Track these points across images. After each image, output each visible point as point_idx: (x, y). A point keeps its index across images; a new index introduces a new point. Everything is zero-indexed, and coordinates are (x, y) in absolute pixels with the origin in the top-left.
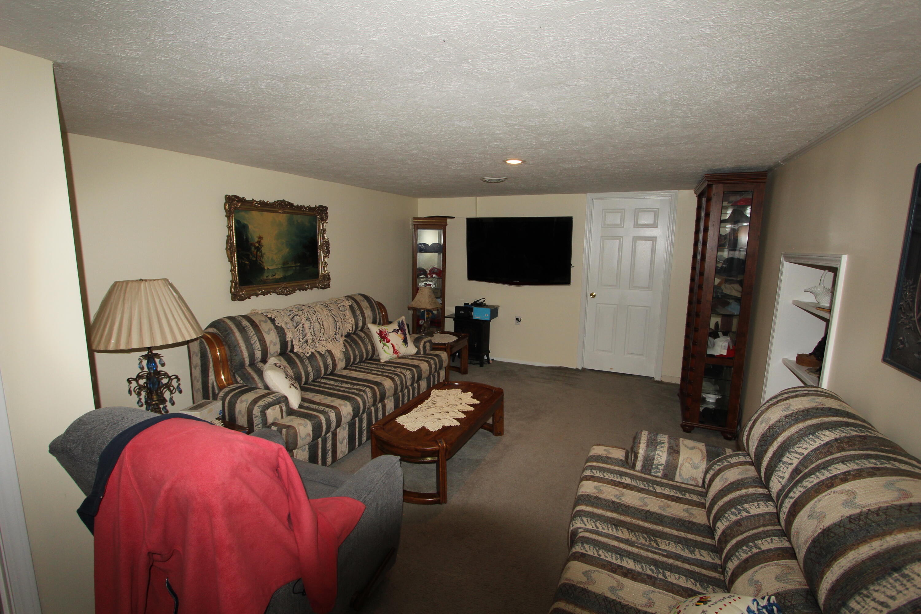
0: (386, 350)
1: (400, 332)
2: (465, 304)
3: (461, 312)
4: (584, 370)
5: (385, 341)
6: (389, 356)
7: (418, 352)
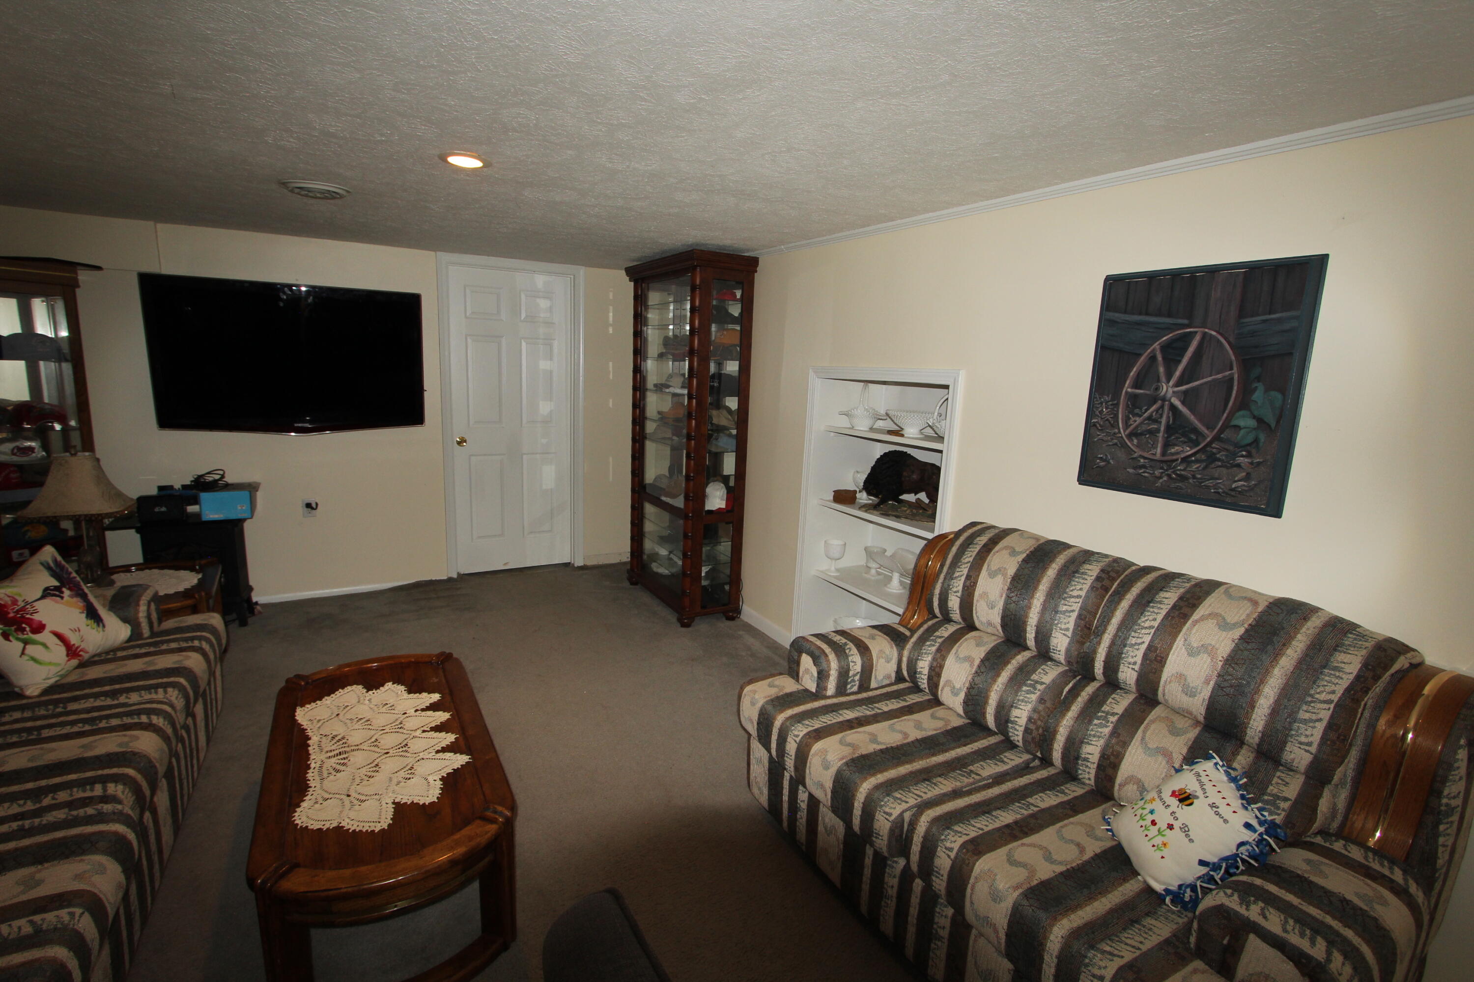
0: (37, 656)
1: (67, 593)
2: (161, 488)
3: (157, 510)
4: (464, 578)
5: (24, 630)
6: (54, 670)
7: (136, 634)
